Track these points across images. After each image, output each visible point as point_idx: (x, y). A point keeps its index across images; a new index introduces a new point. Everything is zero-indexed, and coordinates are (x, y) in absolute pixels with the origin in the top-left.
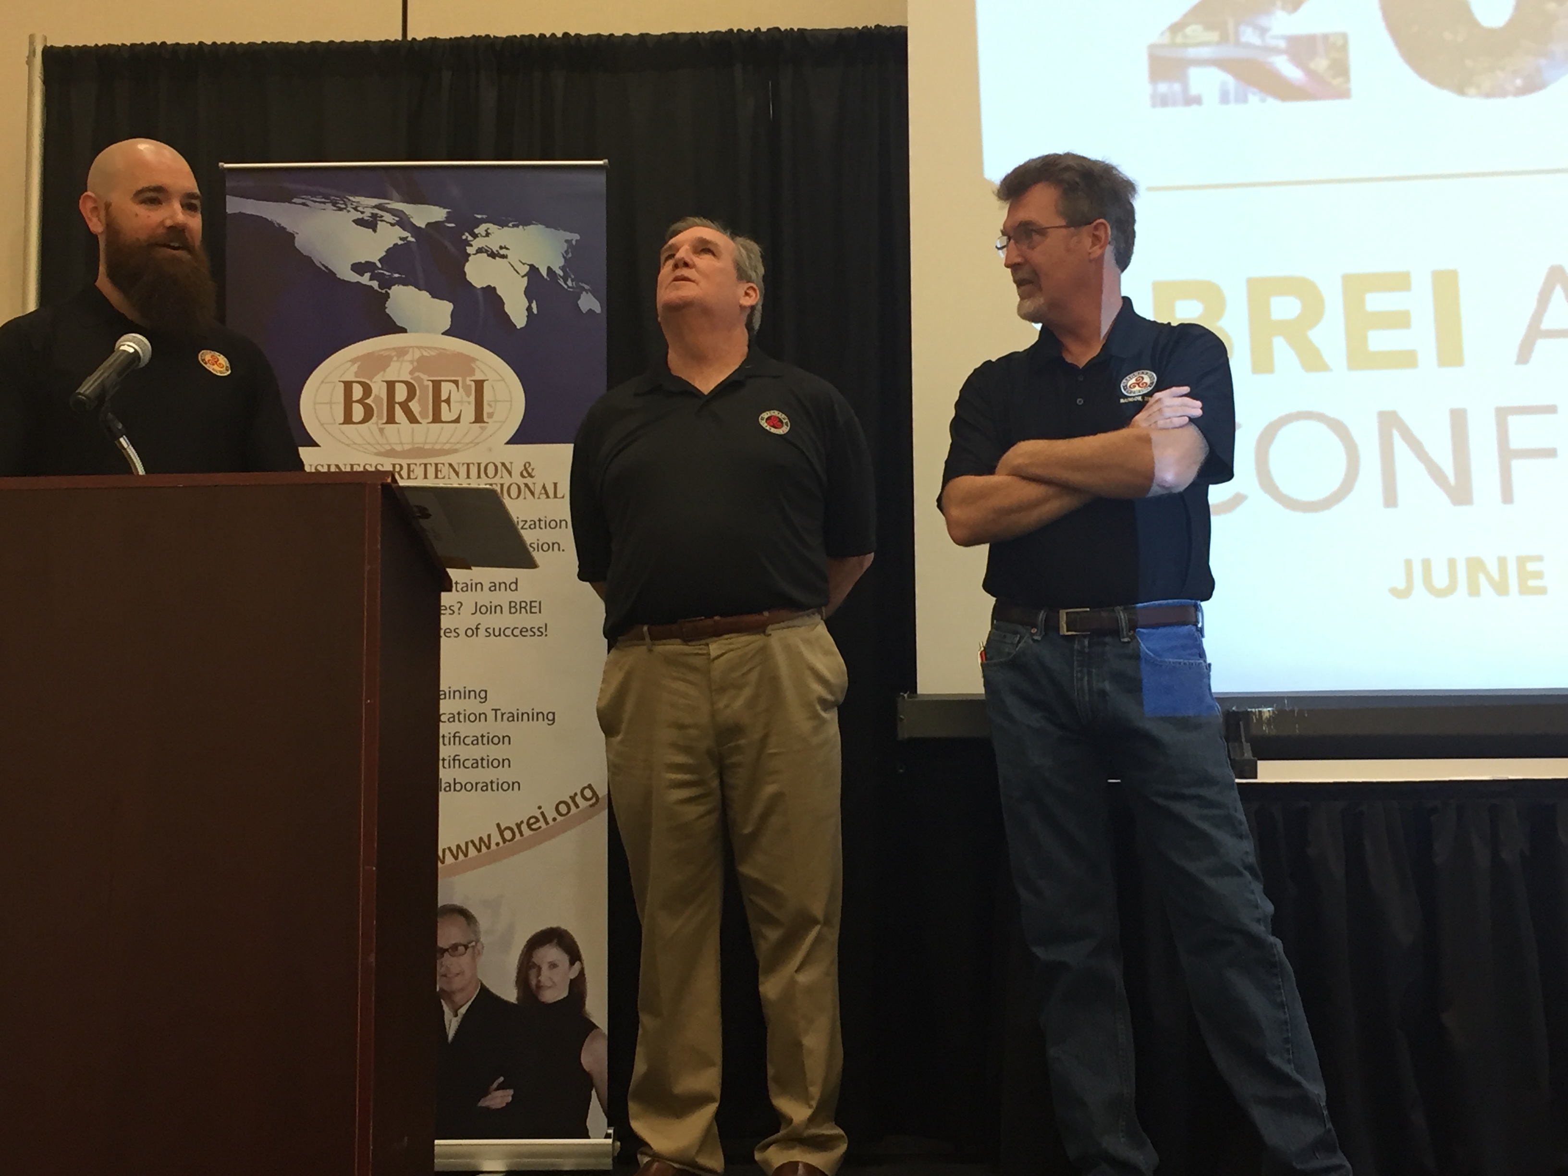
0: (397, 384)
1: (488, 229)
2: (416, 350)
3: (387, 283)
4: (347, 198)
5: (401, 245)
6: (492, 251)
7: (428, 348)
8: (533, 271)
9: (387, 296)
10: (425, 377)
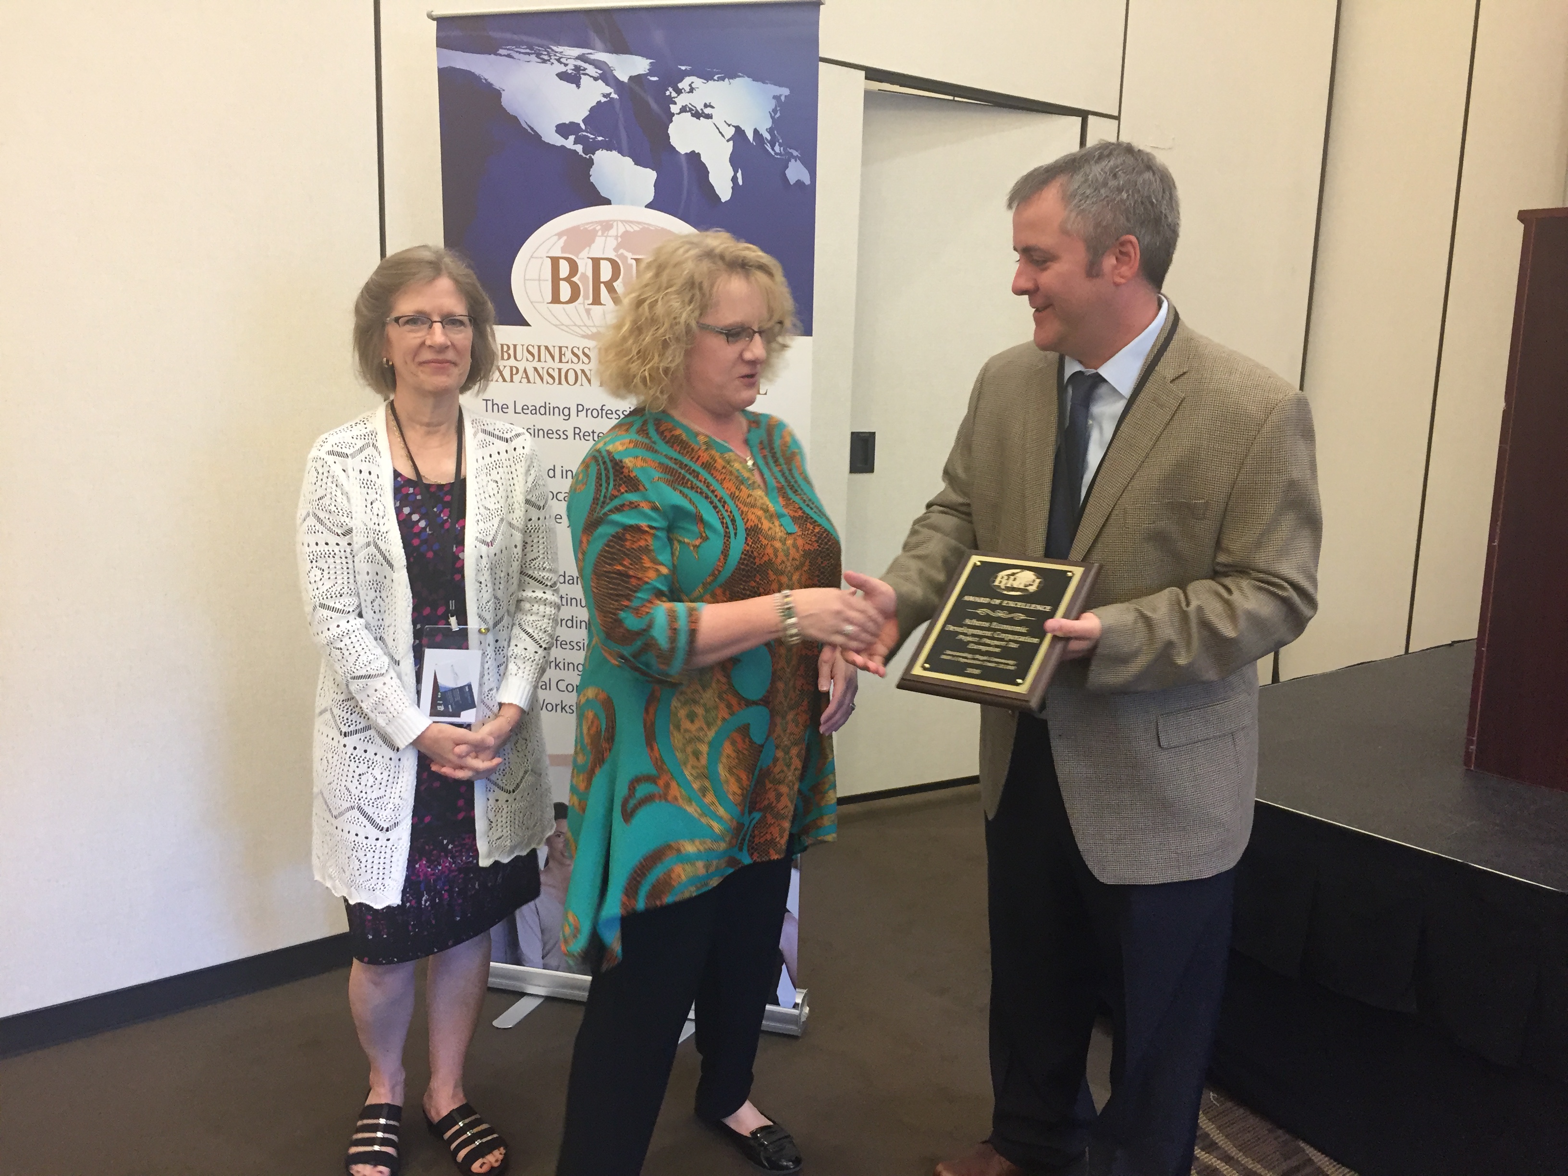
0: (602, 261)
1: (692, 83)
2: (620, 223)
3: (591, 148)
4: (550, 48)
5: (605, 102)
6: (697, 110)
7: (631, 222)
8: (739, 132)
9: (591, 162)
10: (629, 255)
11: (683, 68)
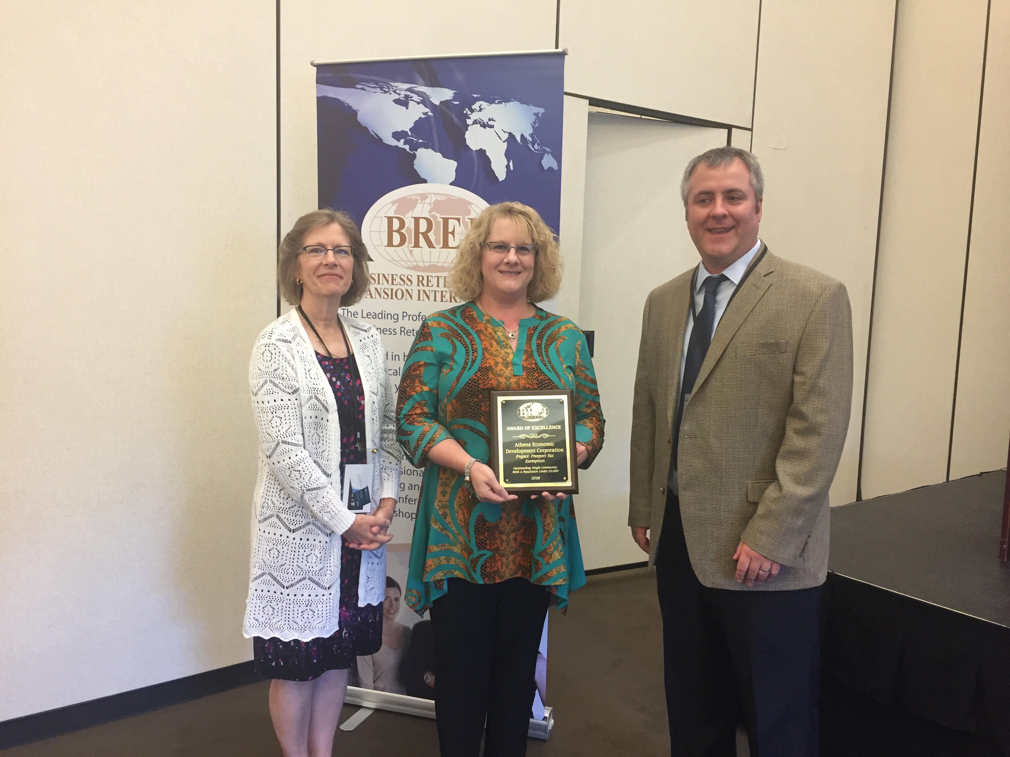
0: (421, 220)
1: (481, 105)
2: (433, 195)
3: (415, 147)
4: (389, 84)
5: (424, 117)
6: (484, 123)
7: (440, 194)
8: (511, 136)
9: (414, 156)
10: (438, 215)
11: (475, 96)
